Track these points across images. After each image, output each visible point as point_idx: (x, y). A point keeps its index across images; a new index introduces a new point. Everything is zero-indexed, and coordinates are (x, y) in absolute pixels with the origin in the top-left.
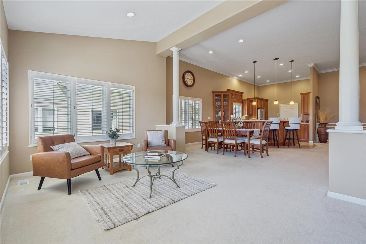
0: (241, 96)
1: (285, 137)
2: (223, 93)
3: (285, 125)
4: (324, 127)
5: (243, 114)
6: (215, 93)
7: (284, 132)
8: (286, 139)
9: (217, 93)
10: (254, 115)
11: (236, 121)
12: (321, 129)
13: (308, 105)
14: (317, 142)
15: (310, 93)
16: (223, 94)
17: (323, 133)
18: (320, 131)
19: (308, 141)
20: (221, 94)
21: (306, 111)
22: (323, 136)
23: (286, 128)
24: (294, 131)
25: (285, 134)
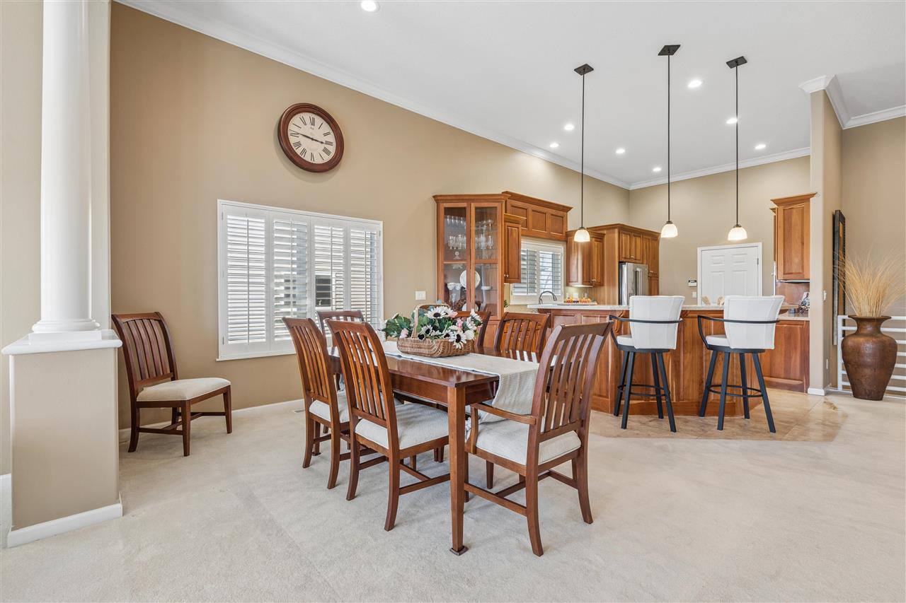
0: (563, 220)
1: (705, 377)
2: (473, 200)
3: (708, 327)
4: (871, 335)
5: (568, 282)
6: (446, 201)
7: (701, 358)
8: (709, 387)
9: (451, 201)
10: (609, 285)
11: (437, 315)
12: (861, 340)
13: (804, 243)
14: (840, 389)
15: (813, 195)
16: (473, 205)
17: (868, 360)
18: (857, 351)
19: (802, 388)
20: (464, 205)
21: (795, 268)
22: (868, 372)
23: (712, 340)
24: (748, 356)
25: (706, 365)
